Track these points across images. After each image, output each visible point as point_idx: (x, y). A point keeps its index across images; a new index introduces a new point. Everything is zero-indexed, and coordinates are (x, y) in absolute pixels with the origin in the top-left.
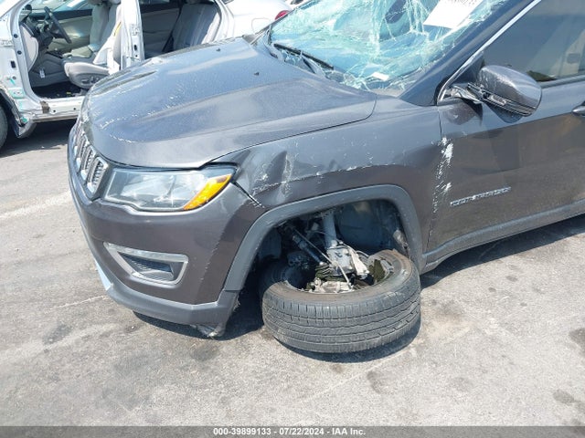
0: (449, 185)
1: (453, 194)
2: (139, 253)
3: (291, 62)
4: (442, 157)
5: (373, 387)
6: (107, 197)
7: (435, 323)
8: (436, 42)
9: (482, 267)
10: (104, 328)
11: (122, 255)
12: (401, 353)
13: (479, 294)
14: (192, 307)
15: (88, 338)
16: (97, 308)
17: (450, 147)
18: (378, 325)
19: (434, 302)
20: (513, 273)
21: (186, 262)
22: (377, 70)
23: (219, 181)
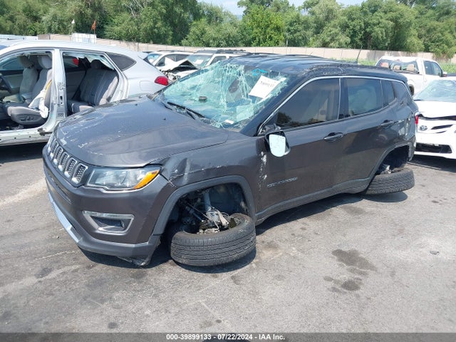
0: (266, 176)
1: (268, 181)
2: (105, 215)
3: (180, 113)
4: (262, 162)
5: (235, 282)
6: (88, 184)
7: (264, 252)
8: (255, 104)
9: (288, 224)
10: (73, 268)
11: (92, 217)
12: (248, 266)
13: (287, 237)
14: (133, 246)
15: (64, 273)
16: (65, 258)
17: (265, 156)
18: (235, 247)
19: (263, 242)
20: (303, 226)
21: (133, 219)
22: (227, 118)
23: (153, 173)
